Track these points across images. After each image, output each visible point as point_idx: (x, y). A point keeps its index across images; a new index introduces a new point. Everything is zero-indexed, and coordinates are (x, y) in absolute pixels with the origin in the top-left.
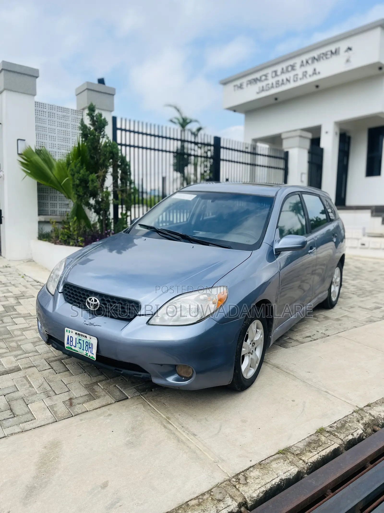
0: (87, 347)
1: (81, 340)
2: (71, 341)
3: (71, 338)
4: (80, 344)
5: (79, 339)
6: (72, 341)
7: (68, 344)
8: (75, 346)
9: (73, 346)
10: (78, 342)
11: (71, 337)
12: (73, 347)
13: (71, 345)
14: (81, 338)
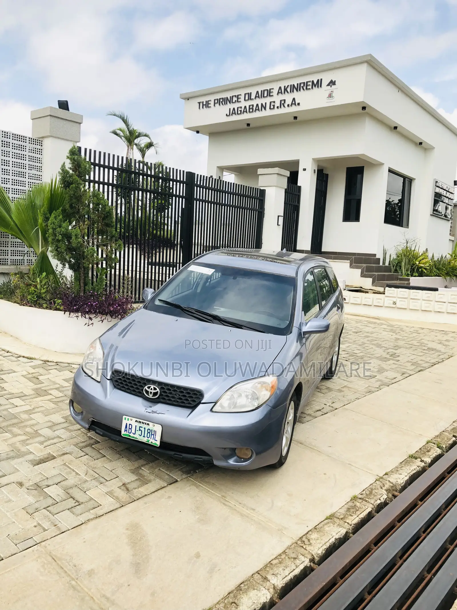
0: (149, 434)
1: (142, 427)
2: (129, 428)
3: (130, 426)
4: (140, 431)
5: (140, 427)
6: (131, 429)
7: (126, 432)
8: (134, 433)
9: (132, 433)
10: (138, 430)
11: (130, 424)
12: (132, 435)
13: (130, 432)
14: (141, 425)
